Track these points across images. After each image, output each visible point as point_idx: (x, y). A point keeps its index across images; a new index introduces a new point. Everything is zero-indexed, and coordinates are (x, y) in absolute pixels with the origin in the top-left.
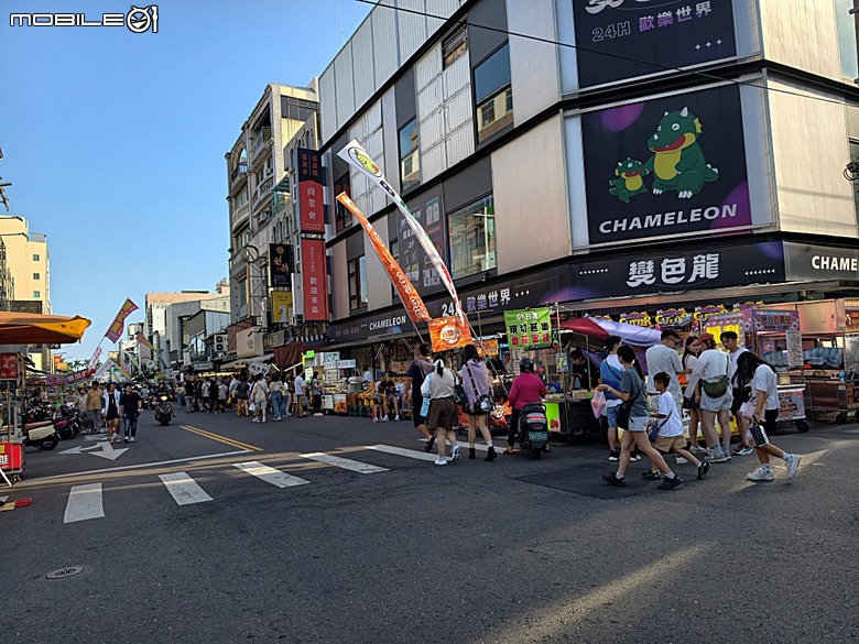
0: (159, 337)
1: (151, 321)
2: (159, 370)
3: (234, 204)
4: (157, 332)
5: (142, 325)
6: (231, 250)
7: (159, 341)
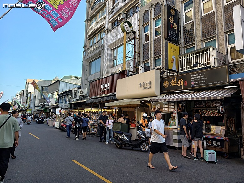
0: (31, 95)
1: (27, 89)
2: (29, 108)
3: (89, 24)
4: (30, 93)
5: (23, 91)
6: (85, 47)
7: (30, 96)
